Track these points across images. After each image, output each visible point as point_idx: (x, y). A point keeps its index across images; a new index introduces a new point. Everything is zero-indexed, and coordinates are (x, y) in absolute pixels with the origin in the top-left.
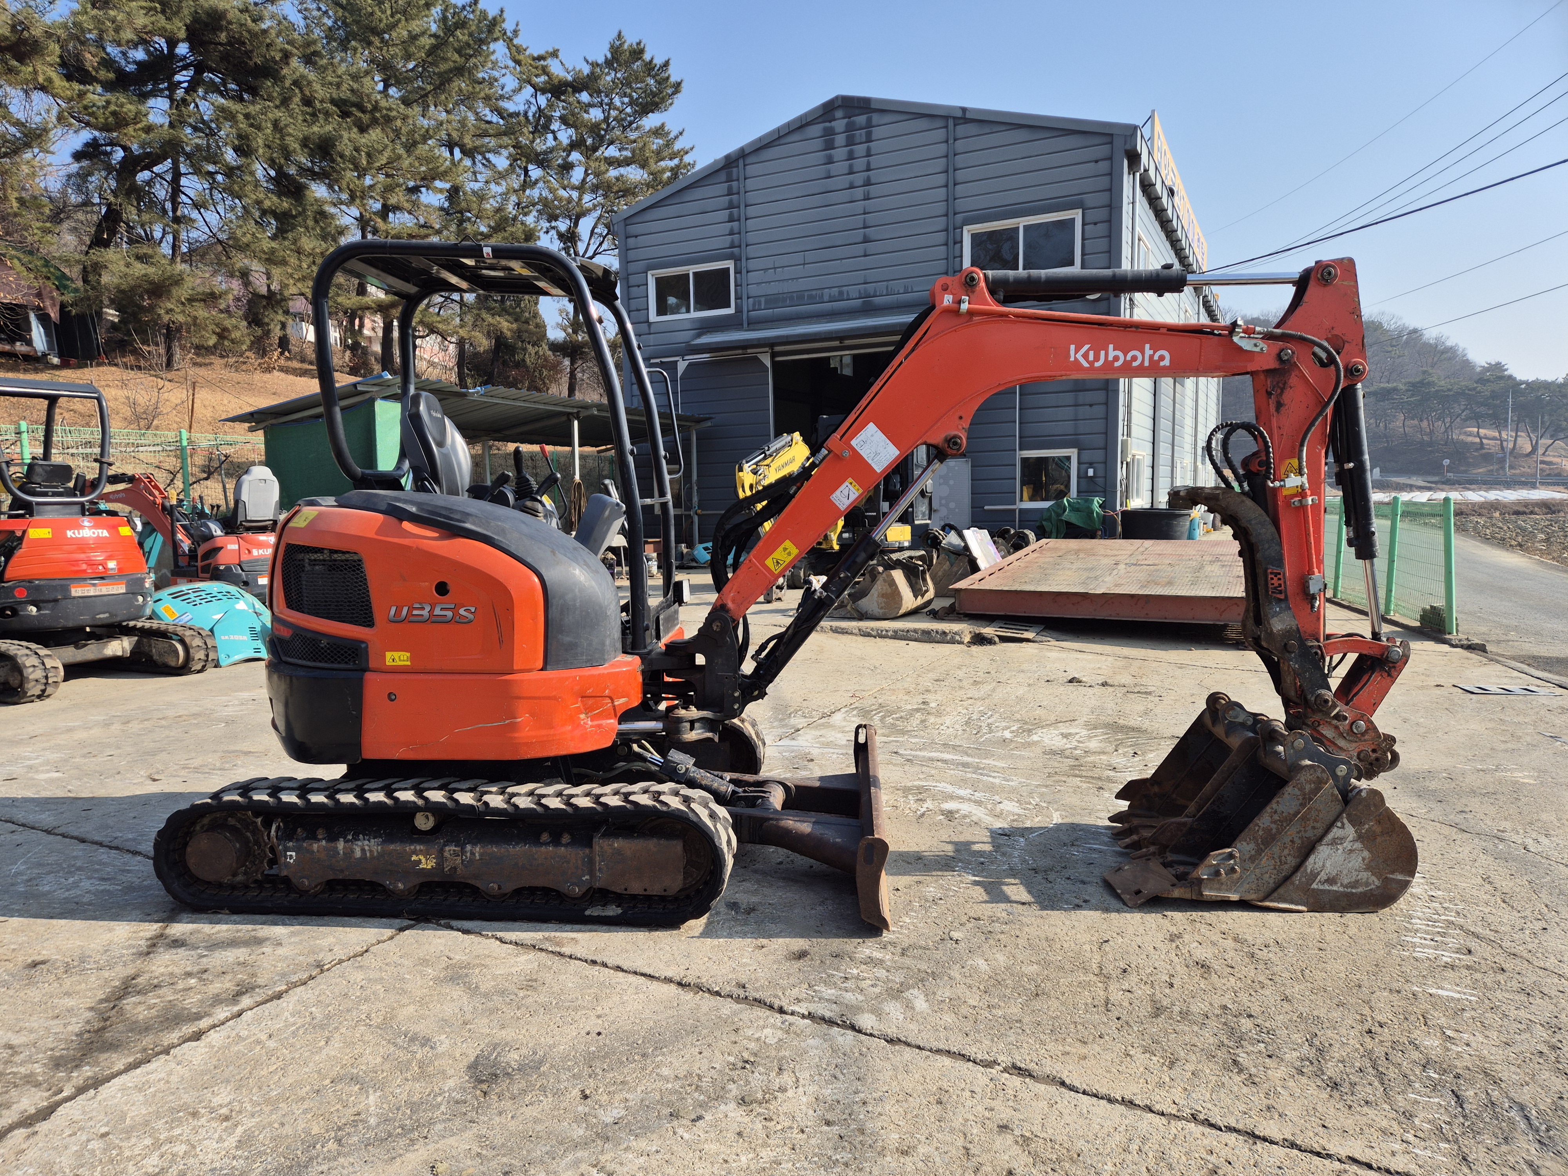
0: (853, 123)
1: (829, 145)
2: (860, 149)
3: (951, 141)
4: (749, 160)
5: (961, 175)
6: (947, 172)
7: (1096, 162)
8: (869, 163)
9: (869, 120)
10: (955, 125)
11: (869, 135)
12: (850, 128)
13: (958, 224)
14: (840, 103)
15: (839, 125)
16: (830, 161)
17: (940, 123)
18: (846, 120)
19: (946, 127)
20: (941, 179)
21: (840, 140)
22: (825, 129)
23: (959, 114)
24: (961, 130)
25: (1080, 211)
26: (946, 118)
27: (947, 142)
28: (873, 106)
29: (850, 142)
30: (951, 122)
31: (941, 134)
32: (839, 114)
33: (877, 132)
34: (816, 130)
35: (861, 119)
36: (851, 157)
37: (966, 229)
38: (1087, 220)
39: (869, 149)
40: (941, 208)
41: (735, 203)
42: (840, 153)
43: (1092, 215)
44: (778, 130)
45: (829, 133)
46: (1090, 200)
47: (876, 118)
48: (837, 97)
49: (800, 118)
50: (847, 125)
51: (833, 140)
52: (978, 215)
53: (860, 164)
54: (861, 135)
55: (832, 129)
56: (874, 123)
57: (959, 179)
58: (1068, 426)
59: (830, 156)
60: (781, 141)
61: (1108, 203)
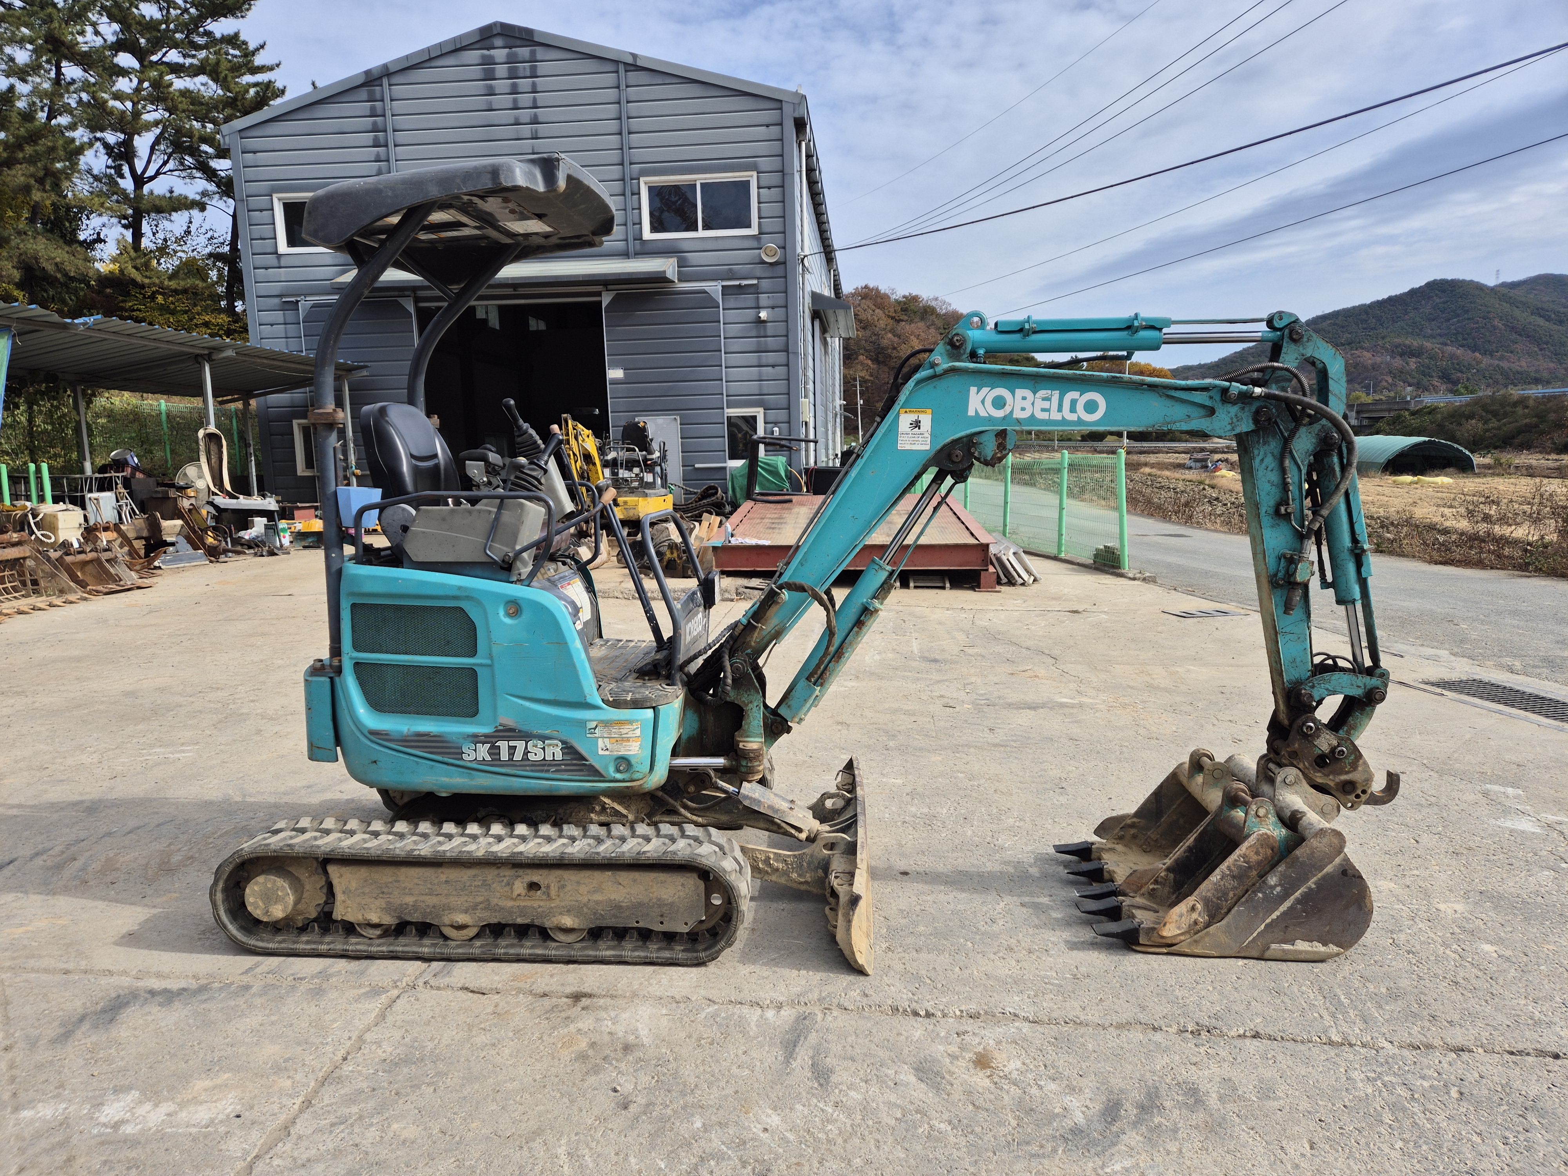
0: (515, 55)
1: (490, 76)
2: (524, 84)
3: (623, 87)
4: (395, 79)
5: (634, 123)
6: (620, 119)
7: (767, 126)
8: (535, 99)
9: (533, 53)
10: (626, 71)
11: (534, 69)
12: (511, 60)
13: (635, 176)
14: (498, 30)
15: (500, 54)
16: (491, 92)
17: (610, 67)
18: (507, 50)
19: (617, 72)
20: (613, 125)
21: (501, 70)
22: (483, 57)
23: (630, 60)
24: (632, 77)
25: (755, 174)
26: (617, 62)
27: (618, 87)
28: (536, 39)
29: (513, 75)
30: (621, 68)
31: (611, 78)
32: (498, 42)
33: (542, 67)
34: (474, 56)
35: (524, 52)
36: (514, 91)
37: (642, 179)
38: (762, 184)
39: (534, 85)
40: (615, 156)
41: (381, 127)
42: (502, 85)
43: (767, 179)
44: (429, 49)
45: (488, 61)
46: (763, 163)
47: (540, 53)
48: (495, 24)
49: (454, 39)
50: (508, 55)
51: (493, 69)
52: (654, 168)
53: (525, 99)
54: (524, 68)
55: (491, 57)
56: (539, 56)
57: (633, 129)
58: (753, 386)
59: (491, 87)
60: (434, 64)
61: (780, 168)
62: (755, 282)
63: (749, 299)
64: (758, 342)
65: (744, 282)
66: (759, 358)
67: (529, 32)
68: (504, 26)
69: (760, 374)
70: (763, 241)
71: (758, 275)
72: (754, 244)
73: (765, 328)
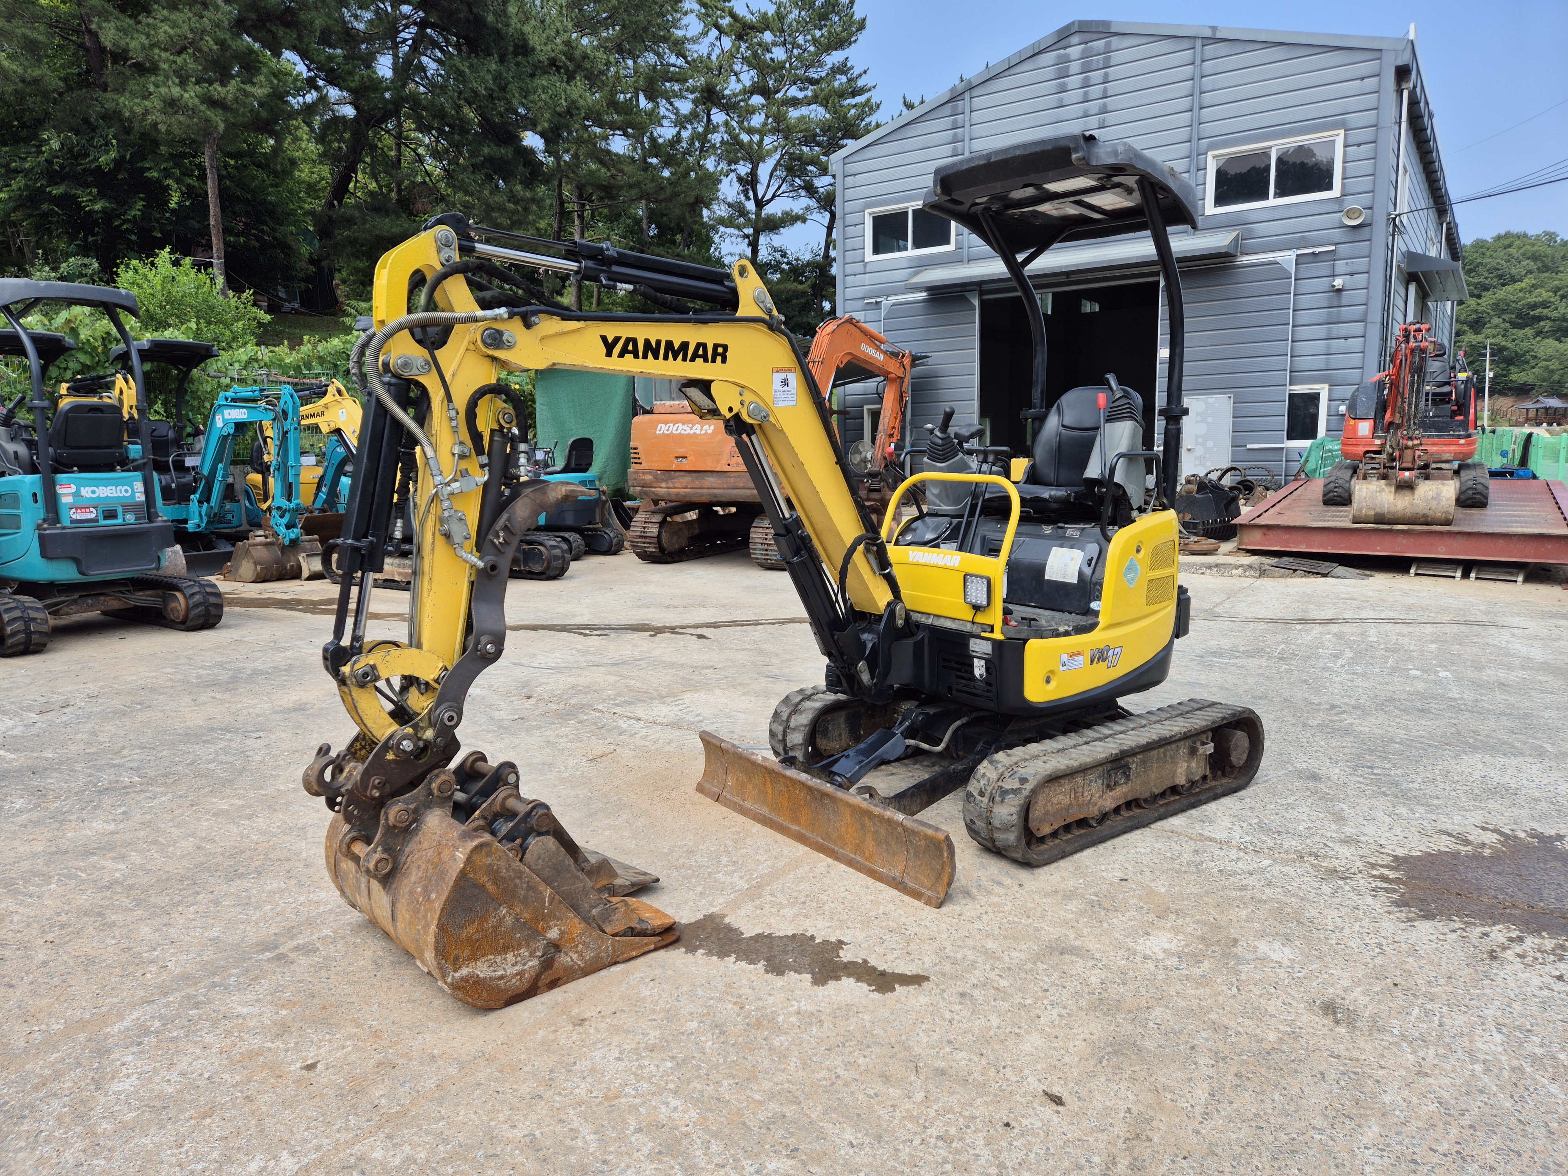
0: (1091, 48)
1: (1064, 73)
2: (1097, 76)
3: (1198, 62)
4: (976, 92)
5: (1207, 98)
6: (1192, 95)
7: (1361, 79)
8: (1105, 89)
9: (1108, 44)
10: (1203, 45)
11: (1107, 60)
12: (1087, 54)
13: (1202, 152)
14: (1076, 28)
15: (1075, 51)
16: (1063, 90)
17: (1186, 44)
18: (1083, 46)
19: (1193, 48)
21: (1075, 67)
22: (1059, 56)
23: (1208, 33)
24: (1210, 50)
25: (1342, 132)
26: (1193, 38)
27: (1193, 63)
28: (1114, 29)
29: (1086, 69)
30: (1199, 43)
31: (1186, 56)
32: (1075, 39)
33: (1116, 57)
34: (1049, 58)
35: (1100, 44)
36: (1086, 84)
37: (1210, 154)
38: (1350, 142)
39: (1106, 75)
40: (1184, 133)
41: (961, 137)
42: (1074, 81)
43: (1357, 136)
44: (1009, 58)
45: (1064, 60)
46: (1354, 119)
47: (1115, 42)
48: (1073, 23)
49: (1033, 45)
50: (1083, 51)
51: (1067, 67)
52: (1225, 140)
53: (1095, 91)
54: (1098, 60)
55: (1068, 55)
56: (1114, 47)
57: (1206, 103)
58: (1319, 362)
59: (1064, 84)
60: (1012, 71)
61: (1374, 123)
62: (1332, 248)
63: (1323, 267)
64: (1329, 313)
65: (1317, 250)
66: (1329, 330)
67: (1107, 24)
68: (1082, 23)
69: (1328, 347)
70: (1345, 204)
71: (1337, 241)
72: (1336, 208)
73: (1340, 297)
